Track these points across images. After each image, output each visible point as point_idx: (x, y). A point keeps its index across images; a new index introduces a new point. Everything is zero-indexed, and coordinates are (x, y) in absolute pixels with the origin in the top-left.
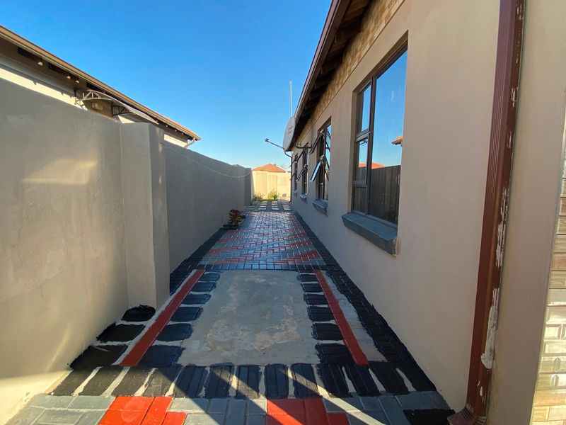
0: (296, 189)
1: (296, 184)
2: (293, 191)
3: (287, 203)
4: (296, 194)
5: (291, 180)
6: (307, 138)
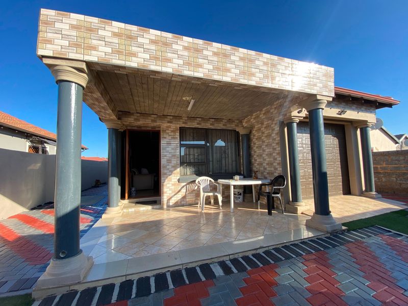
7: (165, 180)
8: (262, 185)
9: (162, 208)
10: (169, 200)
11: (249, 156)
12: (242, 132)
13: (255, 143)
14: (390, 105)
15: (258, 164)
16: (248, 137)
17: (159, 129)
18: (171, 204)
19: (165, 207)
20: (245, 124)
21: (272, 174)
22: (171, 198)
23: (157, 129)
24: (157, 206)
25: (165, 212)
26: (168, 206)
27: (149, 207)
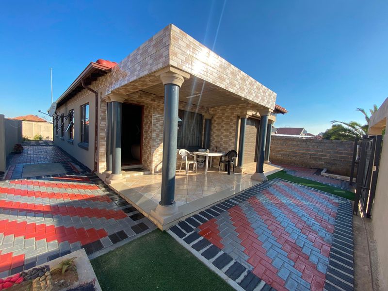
0: (57, 134)
1: (57, 132)
2: (55, 135)
3: (50, 142)
4: (57, 137)
5: (54, 129)
6: (62, 111)
7: (154, 151)
8: (222, 156)
9: (151, 174)
10: (156, 167)
11: (209, 135)
12: (206, 116)
13: (215, 127)
14: (283, 113)
15: (216, 142)
16: (210, 122)
17: (143, 104)
18: (157, 170)
19: (153, 172)
20: (211, 112)
21: (227, 149)
22: (157, 165)
23: (141, 104)
24: (148, 172)
25: (153, 176)
26: (155, 172)
27: (141, 173)
